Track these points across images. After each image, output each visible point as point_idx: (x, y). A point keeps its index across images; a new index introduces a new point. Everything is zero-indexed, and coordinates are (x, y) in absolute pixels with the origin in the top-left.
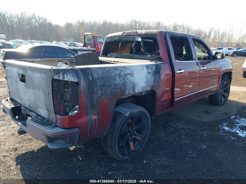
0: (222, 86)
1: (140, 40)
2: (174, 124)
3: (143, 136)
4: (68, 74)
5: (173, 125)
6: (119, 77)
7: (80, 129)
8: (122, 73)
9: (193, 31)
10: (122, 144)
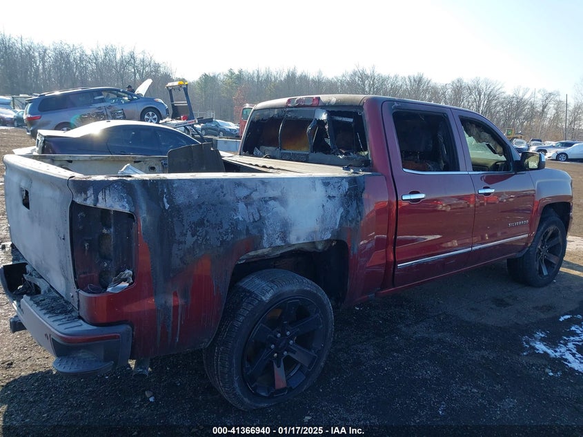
0: (542, 238)
1: (324, 117)
2: (407, 326)
3: (313, 353)
4: (107, 192)
5: (404, 329)
6: (246, 205)
7: (135, 328)
8: (255, 196)
9: (501, 100)
10: (250, 371)
